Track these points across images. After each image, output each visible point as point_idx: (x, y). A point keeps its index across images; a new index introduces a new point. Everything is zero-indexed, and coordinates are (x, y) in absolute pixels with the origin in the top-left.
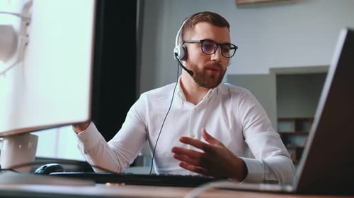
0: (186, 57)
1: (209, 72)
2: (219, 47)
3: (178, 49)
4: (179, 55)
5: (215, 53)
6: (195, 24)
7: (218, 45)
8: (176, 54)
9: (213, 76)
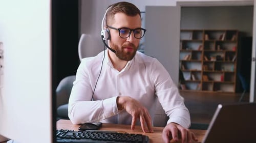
0: (109, 38)
1: (126, 50)
2: (132, 32)
3: (103, 32)
4: (105, 37)
5: (129, 36)
6: (114, 14)
7: (131, 30)
8: (103, 37)
9: (129, 53)
